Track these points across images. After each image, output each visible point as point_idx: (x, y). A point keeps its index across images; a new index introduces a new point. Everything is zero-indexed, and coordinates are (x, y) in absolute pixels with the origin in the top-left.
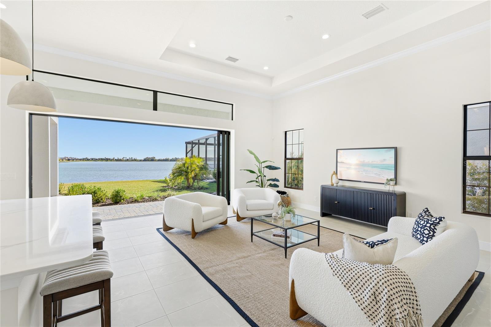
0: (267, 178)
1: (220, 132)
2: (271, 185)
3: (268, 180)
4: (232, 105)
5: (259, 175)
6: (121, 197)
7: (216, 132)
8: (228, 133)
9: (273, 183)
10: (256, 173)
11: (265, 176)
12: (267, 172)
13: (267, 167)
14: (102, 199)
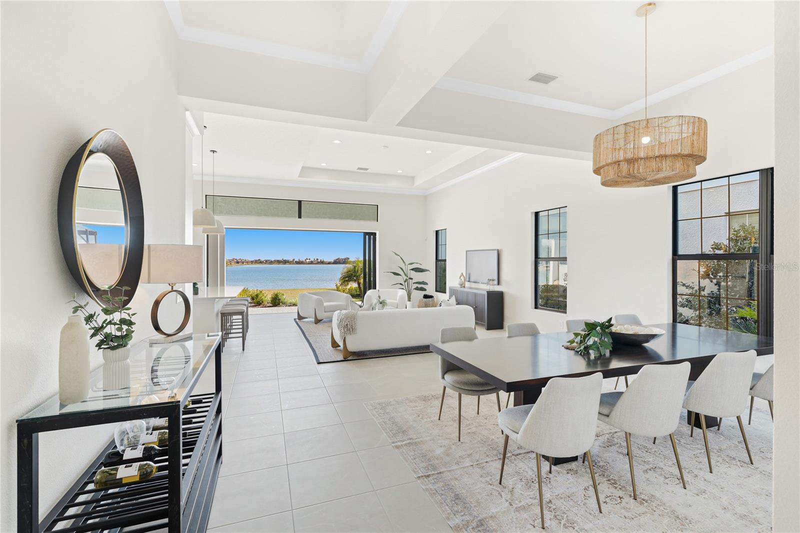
0: (414, 281)
1: (366, 234)
2: (417, 289)
3: (414, 283)
4: (378, 206)
5: (405, 278)
6: (279, 299)
7: (363, 233)
8: (374, 234)
9: (420, 286)
10: (401, 275)
11: (412, 279)
12: (413, 274)
13: (412, 269)
14: (262, 302)
